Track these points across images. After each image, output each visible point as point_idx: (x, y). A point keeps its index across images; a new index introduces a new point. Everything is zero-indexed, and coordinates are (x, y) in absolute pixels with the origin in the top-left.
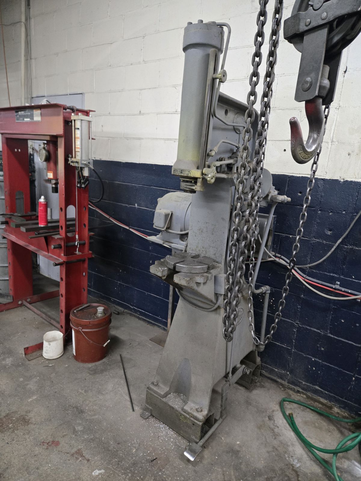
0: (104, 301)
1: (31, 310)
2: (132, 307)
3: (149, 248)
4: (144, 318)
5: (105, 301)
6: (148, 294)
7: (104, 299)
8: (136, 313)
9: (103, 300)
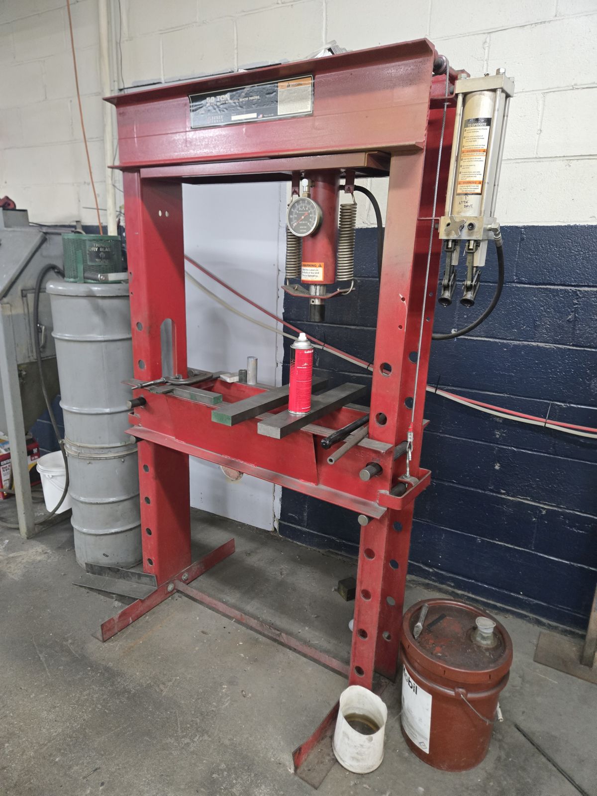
0: (341, 555)
1: (201, 603)
2: (431, 570)
3: (495, 435)
4: (470, 595)
5: (343, 553)
6: (482, 541)
7: (340, 550)
8: (442, 583)
9: (340, 553)
